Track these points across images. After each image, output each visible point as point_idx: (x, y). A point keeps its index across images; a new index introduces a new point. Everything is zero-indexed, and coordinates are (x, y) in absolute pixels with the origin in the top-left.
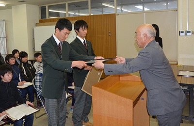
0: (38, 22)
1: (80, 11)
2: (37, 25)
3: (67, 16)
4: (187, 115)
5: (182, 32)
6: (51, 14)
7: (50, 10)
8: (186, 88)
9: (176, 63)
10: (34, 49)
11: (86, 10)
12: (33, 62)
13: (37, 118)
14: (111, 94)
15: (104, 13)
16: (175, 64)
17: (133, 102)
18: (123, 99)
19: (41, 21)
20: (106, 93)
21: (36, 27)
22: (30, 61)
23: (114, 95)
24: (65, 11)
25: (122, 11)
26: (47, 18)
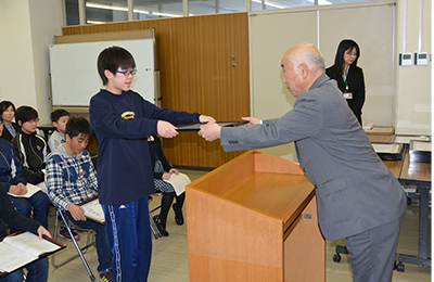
0: (60, 33)
1: (164, 6)
2: (57, 40)
3: (130, 20)
4: (415, 253)
5: (407, 57)
6: (90, 13)
7: (88, 5)
8: (414, 191)
9: (391, 130)
10: (50, 99)
11: (176, 5)
12: (47, 131)
13: (57, 267)
14: (230, 205)
15: (221, 12)
16: (390, 134)
17: (284, 225)
18: (260, 217)
19: (66, 32)
20: (218, 202)
21: (55, 46)
22: (40, 128)
23: (239, 208)
24: (126, 6)
25: (264, 6)
26: (82, 23)
